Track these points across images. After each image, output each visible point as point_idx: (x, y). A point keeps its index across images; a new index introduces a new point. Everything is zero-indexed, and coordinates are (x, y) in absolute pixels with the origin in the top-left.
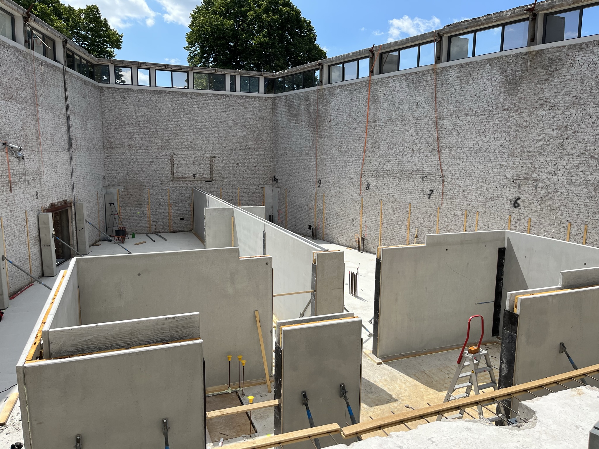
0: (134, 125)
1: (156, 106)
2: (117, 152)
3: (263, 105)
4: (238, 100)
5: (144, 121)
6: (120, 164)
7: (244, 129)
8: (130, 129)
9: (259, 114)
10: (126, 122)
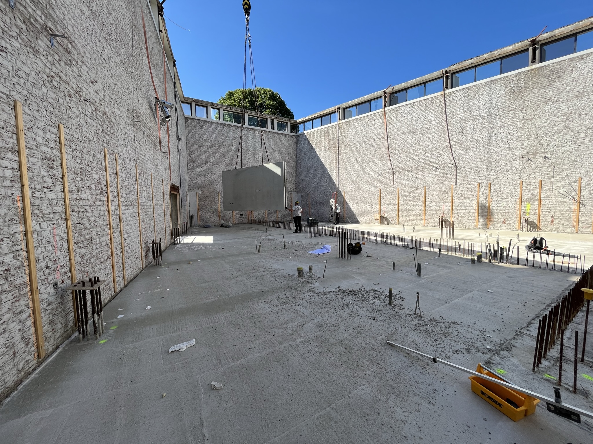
0: (209, 146)
1: (224, 134)
2: (197, 165)
3: (291, 140)
4: (276, 135)
5: (216, 144)
6: (199, 174)
7: (280, 154)
8: (206, 149)
9: (289, 145)
10: (204, 144)
